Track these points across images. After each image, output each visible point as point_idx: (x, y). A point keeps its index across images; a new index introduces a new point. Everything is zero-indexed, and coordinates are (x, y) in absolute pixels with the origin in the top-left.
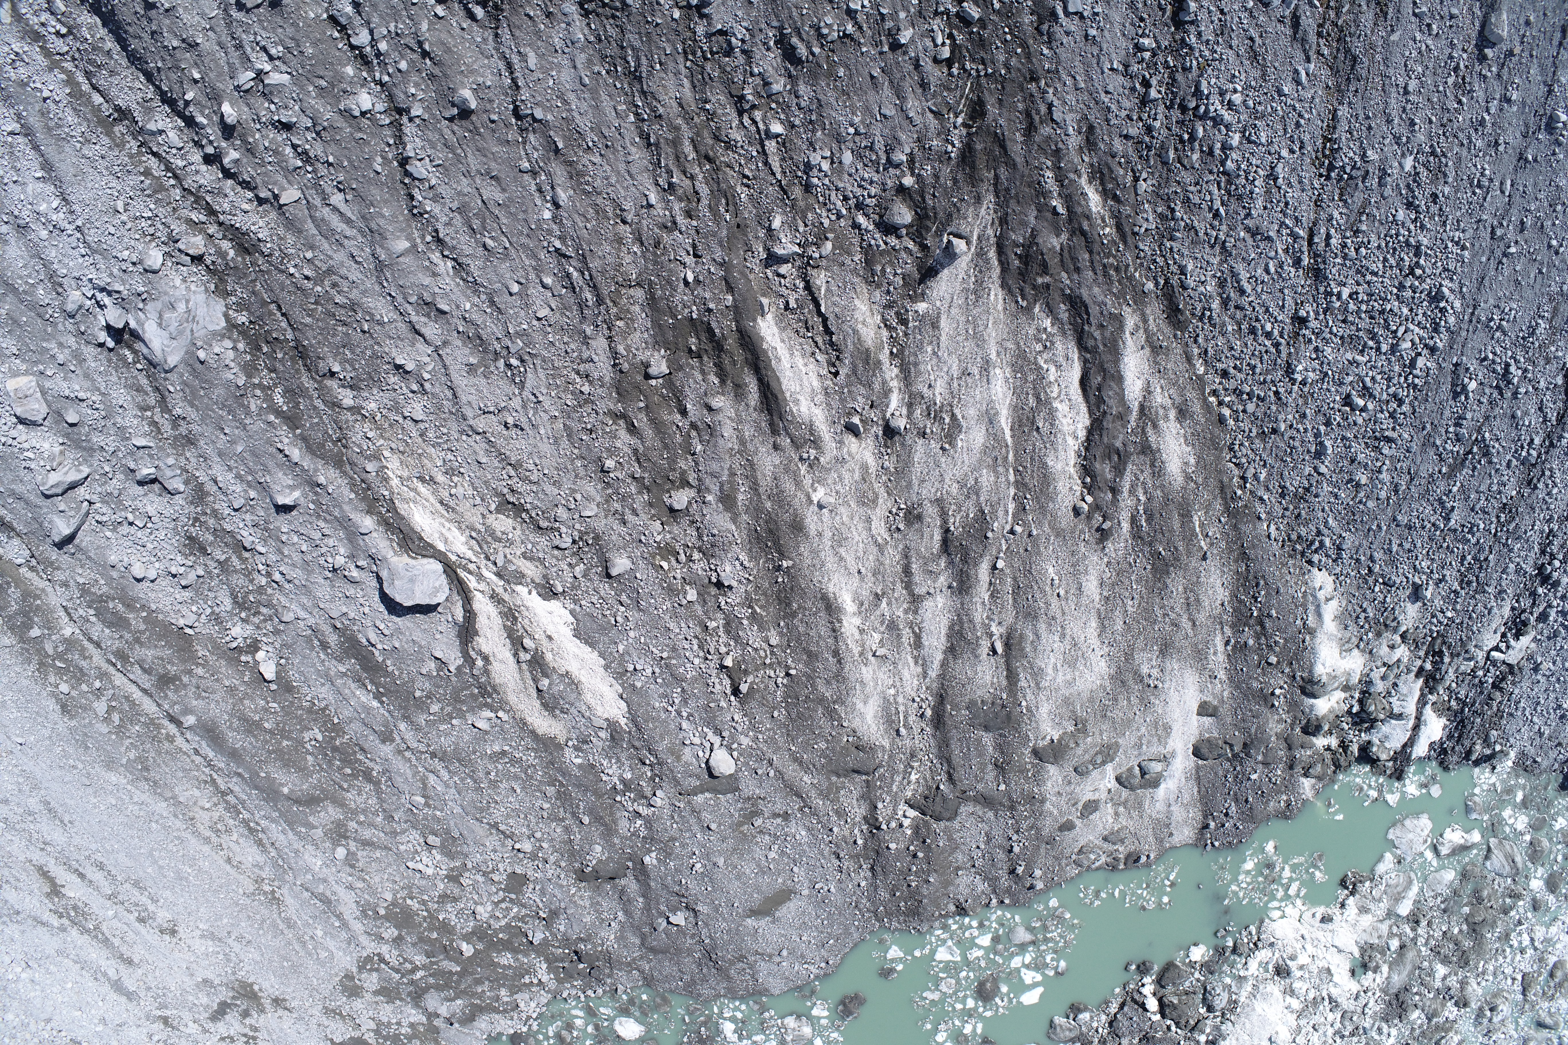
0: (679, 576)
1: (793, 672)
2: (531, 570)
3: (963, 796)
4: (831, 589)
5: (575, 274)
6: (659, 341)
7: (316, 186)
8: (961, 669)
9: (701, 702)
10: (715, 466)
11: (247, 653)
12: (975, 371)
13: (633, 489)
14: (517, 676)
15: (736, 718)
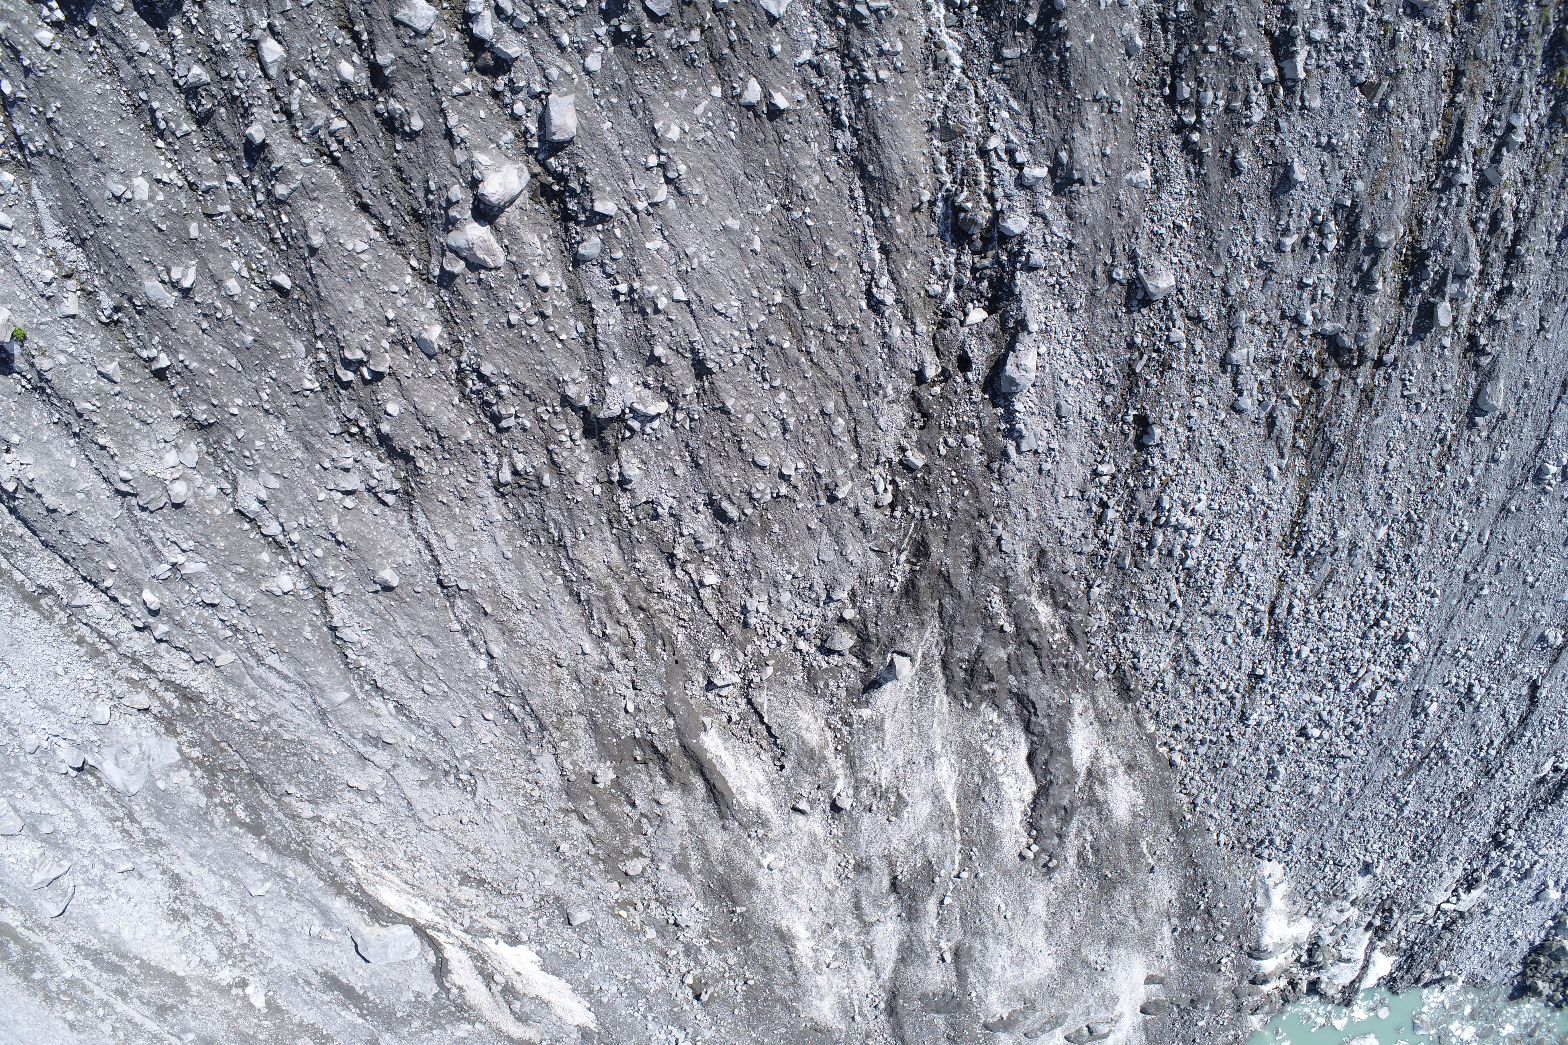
0: (637, 921)
1: (751, 982)
2: (495, 925)
4: (784, 923)
5: (516, 710)
6: (605, 753)
7: (249, 650)
8: (913, 973)
9: (665, 1009)
10: (666, 844)
11: (237, 988)
12: (921, 761)
13: (589, 862)
14: (491, 1000)
15: (699, 1017)
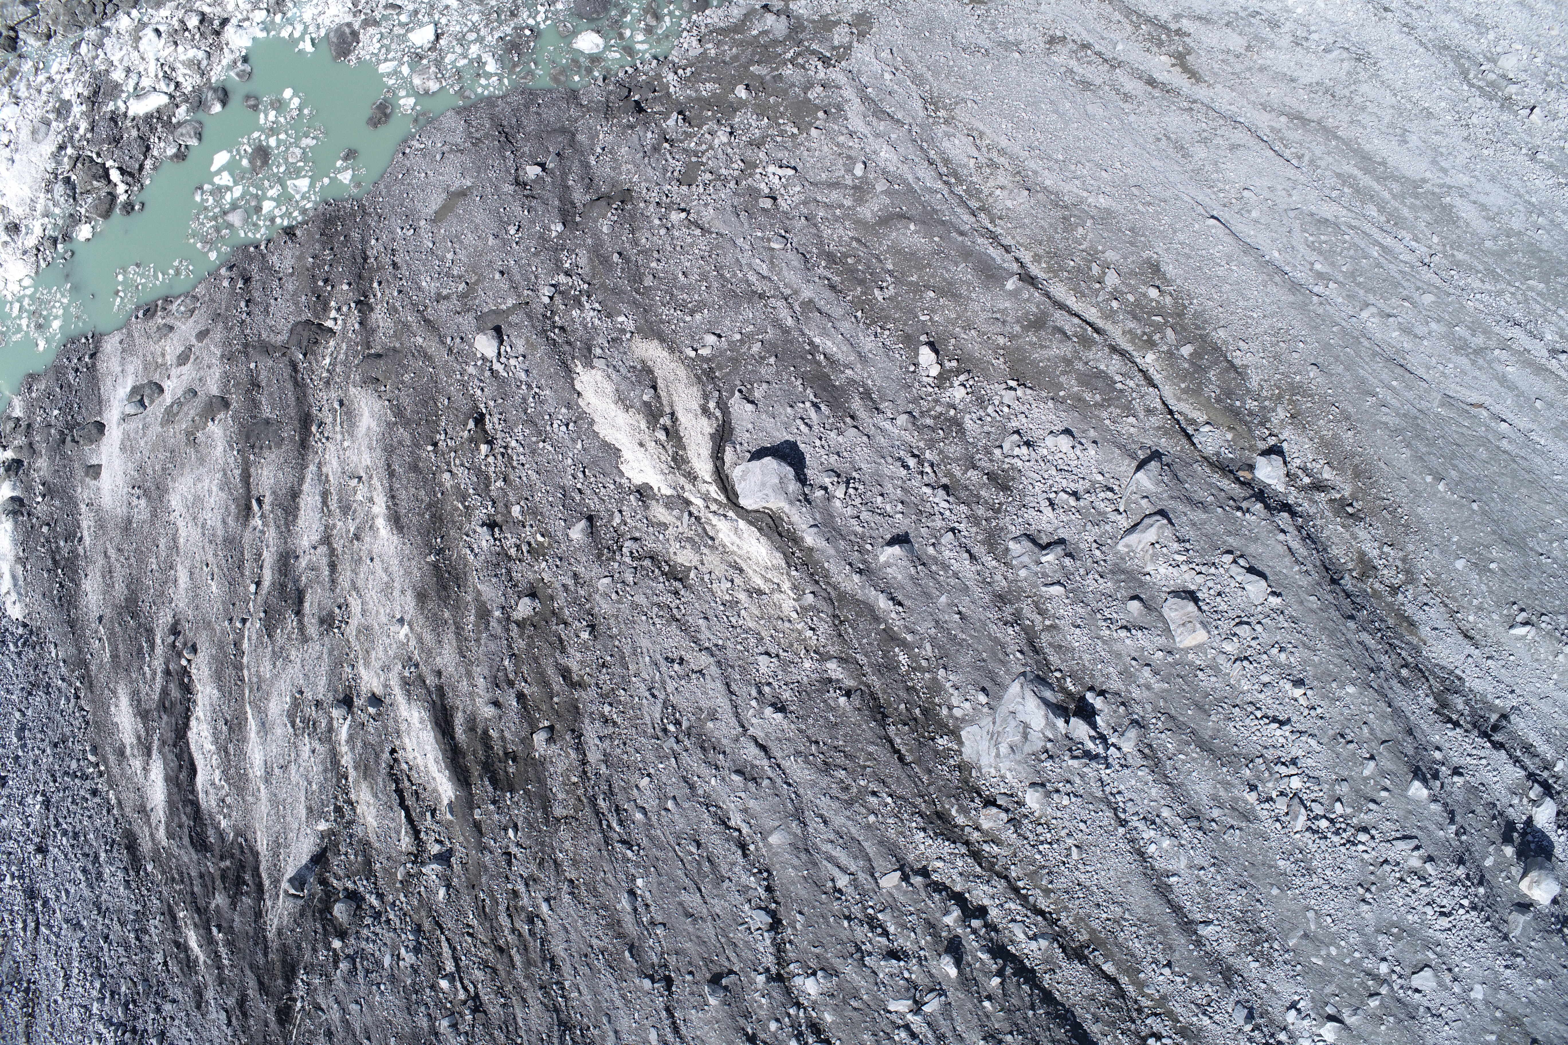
0: (528, 528)
1: (430, 448)
2: (660, 513)
3: (284, 349)
4: (395, 541)
5: (615, 825)
6: (540, 766)
7: (863, 893)
8: (287, 478)
9: (510, 403)
10: (492, 646)
11: (951, 371)
12: (276, 772)
13: (566, 612)
14: (675, 398)
15: (479, 392)
